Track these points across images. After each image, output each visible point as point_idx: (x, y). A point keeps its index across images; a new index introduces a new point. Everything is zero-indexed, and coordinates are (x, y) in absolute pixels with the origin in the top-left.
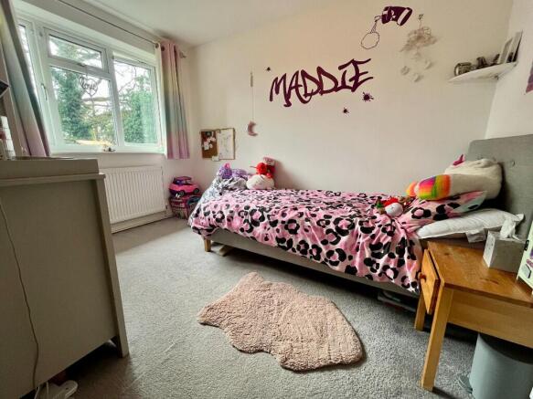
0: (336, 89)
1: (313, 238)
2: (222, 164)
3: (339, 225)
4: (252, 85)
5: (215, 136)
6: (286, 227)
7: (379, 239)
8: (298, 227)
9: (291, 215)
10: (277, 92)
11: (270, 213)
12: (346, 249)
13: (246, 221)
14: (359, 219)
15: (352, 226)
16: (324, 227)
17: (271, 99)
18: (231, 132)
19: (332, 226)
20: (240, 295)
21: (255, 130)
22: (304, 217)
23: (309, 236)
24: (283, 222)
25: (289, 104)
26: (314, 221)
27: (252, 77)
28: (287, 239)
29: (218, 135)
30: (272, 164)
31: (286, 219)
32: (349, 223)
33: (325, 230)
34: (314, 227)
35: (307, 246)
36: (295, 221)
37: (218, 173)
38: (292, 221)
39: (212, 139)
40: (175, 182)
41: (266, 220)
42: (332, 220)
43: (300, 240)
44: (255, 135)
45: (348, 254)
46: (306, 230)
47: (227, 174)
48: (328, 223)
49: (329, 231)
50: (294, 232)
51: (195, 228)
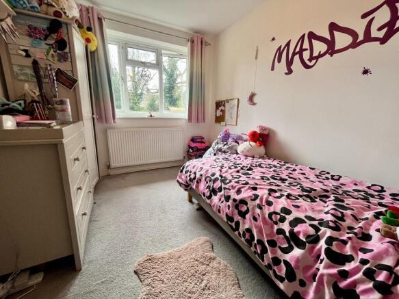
0: (354, 45)
1: (260, 231)
2: (224, 129)
3: (296, 229)
4: (256, 58)
5: (224, 106)
6: (237, 207)
7: (355, 284)
8: (247, 211)
9: (246, 194)
10: (279, 61)
11: (227, 186)
12: (297, 267)
13: (209, 187)
14: (329, 233)
15: (315, 240)
16: (276, 223)
17: (273, 69)
18: (236, 101)
19: (286, 226)
20: (179, 257)
21: (256, 99)
22: (258, 201)
23: (256, 227)
24: (235, 200)
25: (290, 71)
26: (267, 210)
27: (257, 50)
28: (235, 220)
29: (227, 104)
30: (266, 132)
31: (238, 197)
32: (312, 231)
33: (276, 227)
34: (264, 219)
35: (252, 236)
36: (246, 203)
37: (219, 137)
38: (243, 202)
39: (222, 108)
40: (193, 140)
41: (223, 192)
42: (289, 218)
43: (247, 226)
44: (254, 104)
45: (299, 276)
46: (255, 219)
47: (226, 137)
48: (283, 220)
49: (280, 231)
50: (243, 215)
51: (178, 181)
